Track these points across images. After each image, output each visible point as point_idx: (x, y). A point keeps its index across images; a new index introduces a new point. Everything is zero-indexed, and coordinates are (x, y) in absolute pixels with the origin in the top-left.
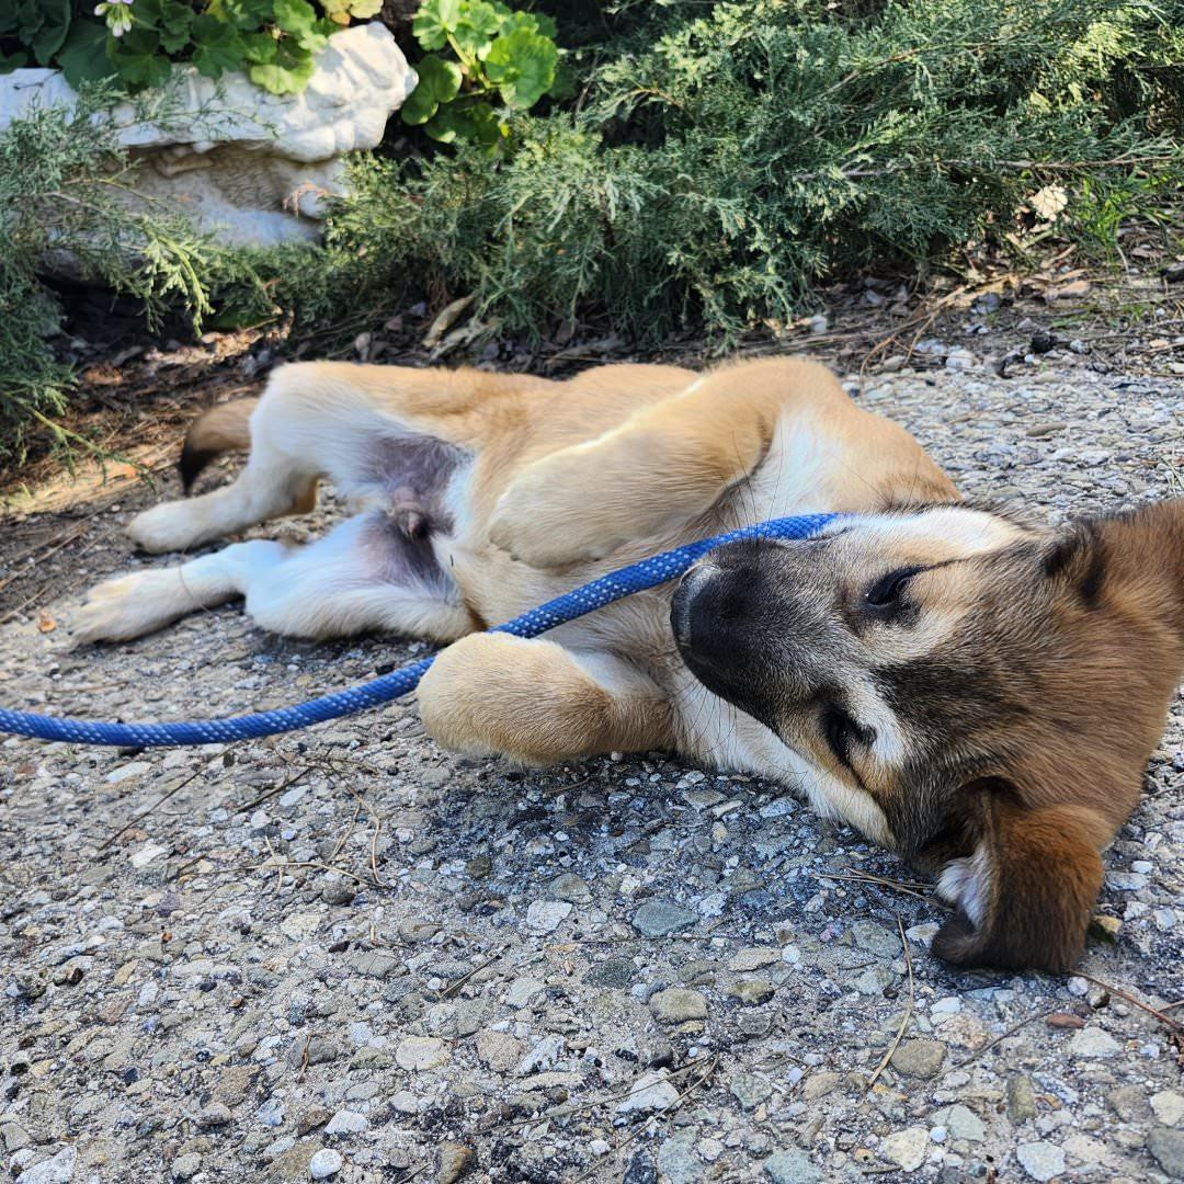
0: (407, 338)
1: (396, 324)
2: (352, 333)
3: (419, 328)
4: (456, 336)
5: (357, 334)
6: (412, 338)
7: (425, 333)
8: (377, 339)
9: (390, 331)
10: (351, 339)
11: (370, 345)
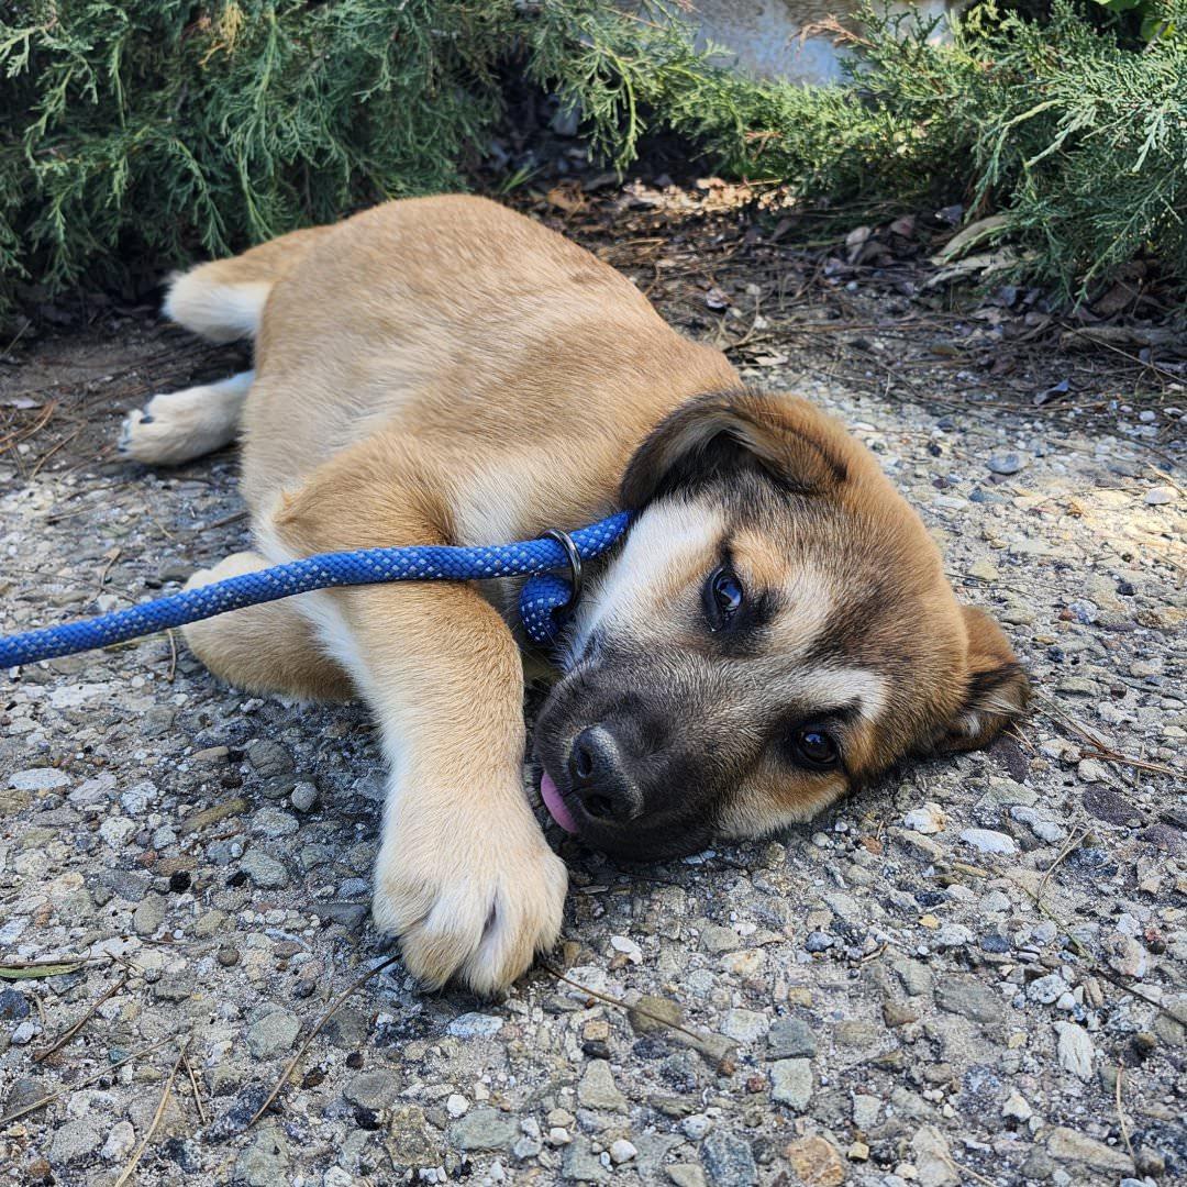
0: (914, 247)
1: (905, 226)
2: (850, 223)
3: (936, 239)
4: (973, 263)
5: (855, 227)
6: (922, 250)
7: (937, 250)
8: (877, 239)
9: (894, 233)
10: (847, 230)
11: (866, 243)
